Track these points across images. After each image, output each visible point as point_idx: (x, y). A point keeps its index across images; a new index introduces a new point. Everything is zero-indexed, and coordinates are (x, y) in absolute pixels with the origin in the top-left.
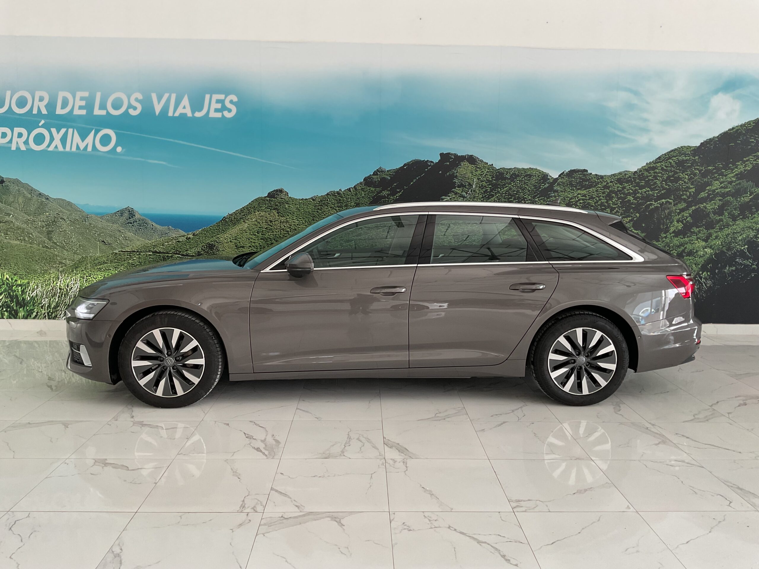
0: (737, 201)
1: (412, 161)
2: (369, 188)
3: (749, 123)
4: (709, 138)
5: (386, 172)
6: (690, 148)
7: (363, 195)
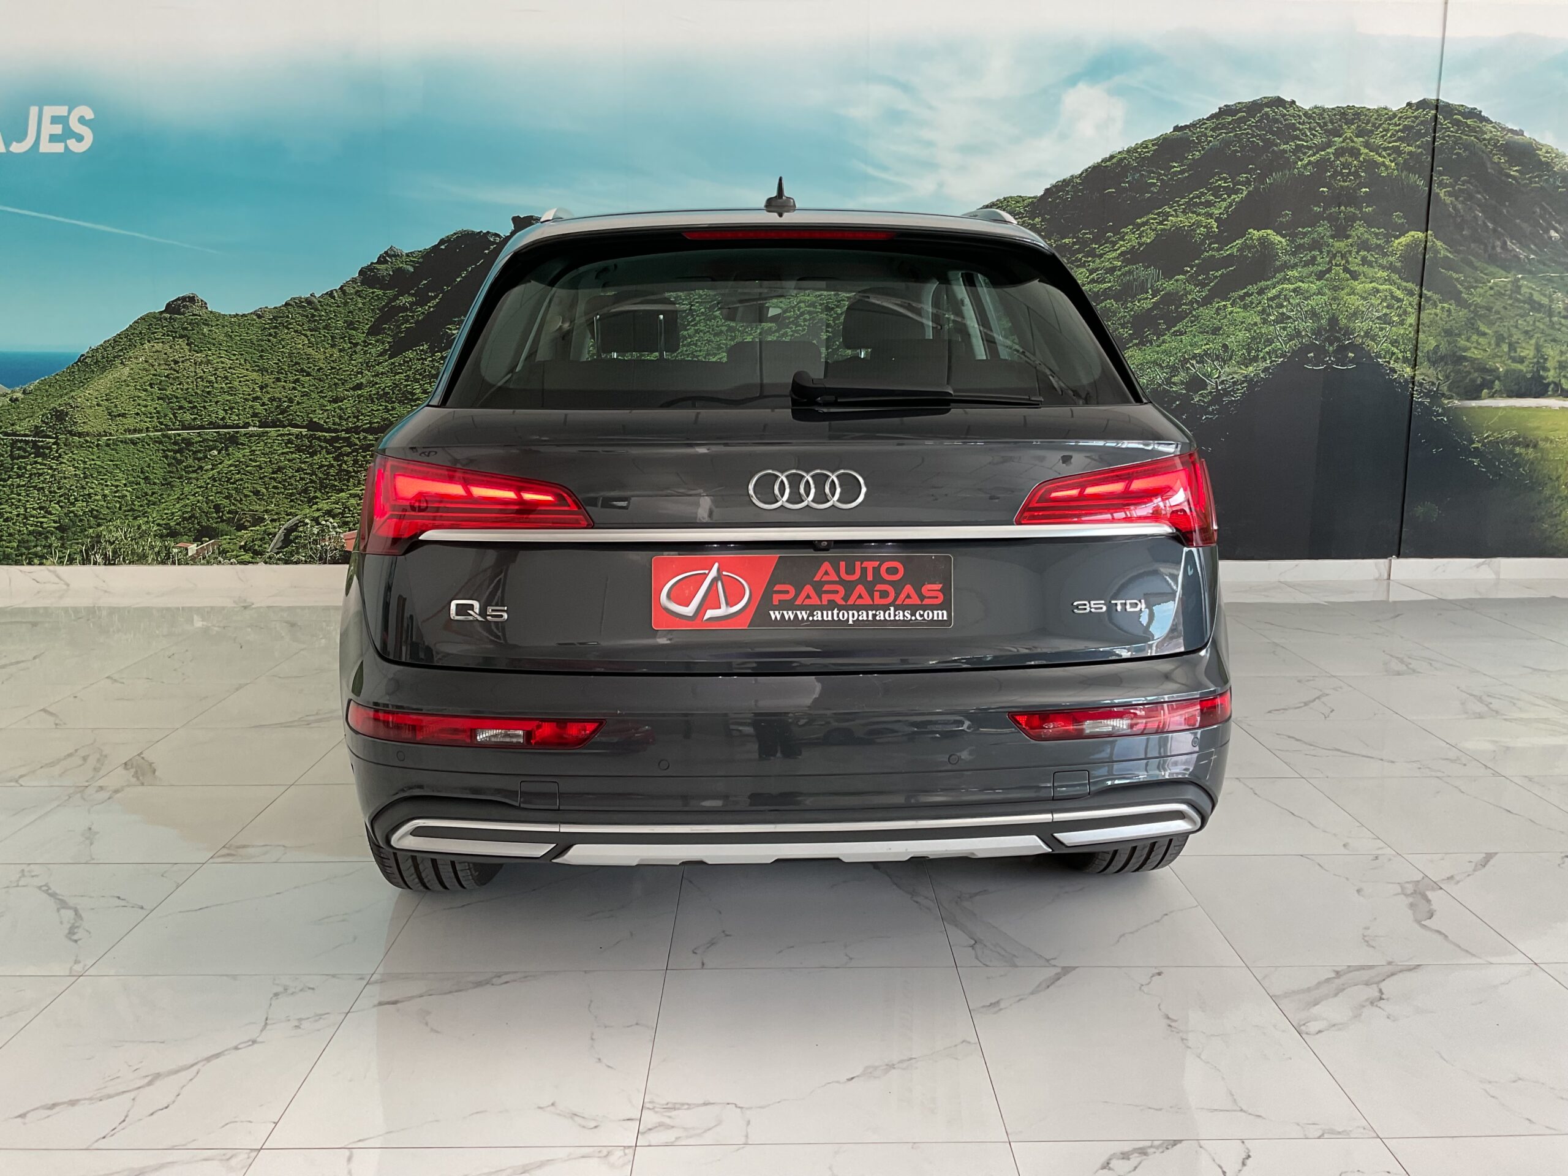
0: (1127, 308)
1: (455, 234)
2: (371, 291)
3: (1144, 145)
4: (1061, 179)
5: (404, 258)
6: (1023, 201)
7: (360, 305)
